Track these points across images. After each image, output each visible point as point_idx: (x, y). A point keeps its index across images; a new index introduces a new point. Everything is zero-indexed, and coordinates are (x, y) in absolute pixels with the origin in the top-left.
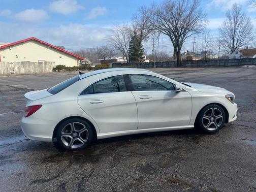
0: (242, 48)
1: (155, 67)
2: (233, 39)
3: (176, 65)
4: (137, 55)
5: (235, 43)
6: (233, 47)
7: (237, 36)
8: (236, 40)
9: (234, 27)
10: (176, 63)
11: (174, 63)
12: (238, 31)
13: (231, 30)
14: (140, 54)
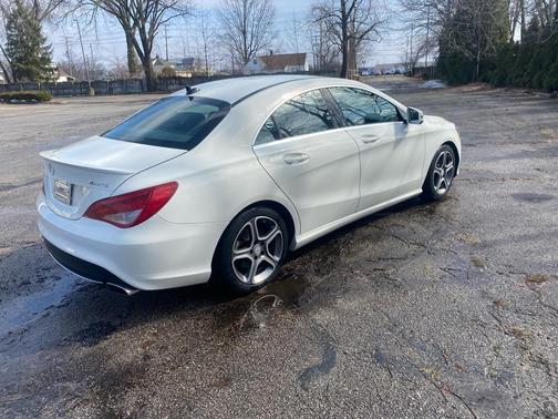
0: (261, 52)
1: (93, 92)
2: (244, 33)
3: (146, 89)
4: (35, 62)
5: (248, 42)
6: (246, 51)
7: (250, 29)
8: (249, 36)
9: (242, 9)
10: (145, 83)
11: (138, 83)
12: (251, 18)
13: (238, 15)
14: (42, 59)
